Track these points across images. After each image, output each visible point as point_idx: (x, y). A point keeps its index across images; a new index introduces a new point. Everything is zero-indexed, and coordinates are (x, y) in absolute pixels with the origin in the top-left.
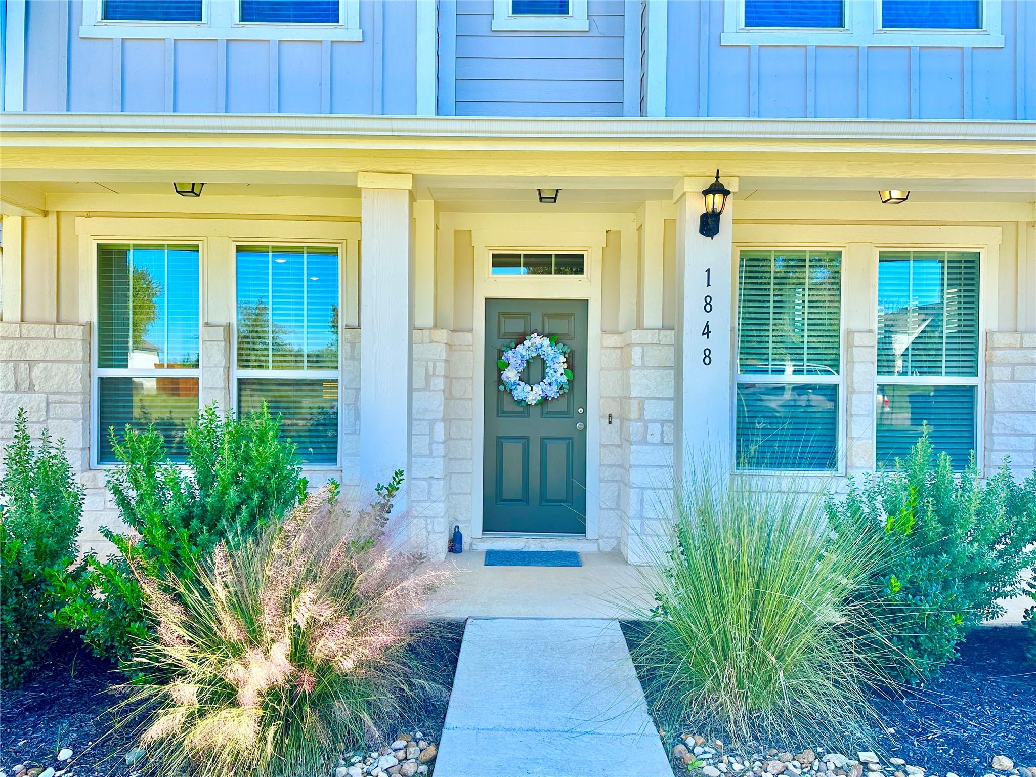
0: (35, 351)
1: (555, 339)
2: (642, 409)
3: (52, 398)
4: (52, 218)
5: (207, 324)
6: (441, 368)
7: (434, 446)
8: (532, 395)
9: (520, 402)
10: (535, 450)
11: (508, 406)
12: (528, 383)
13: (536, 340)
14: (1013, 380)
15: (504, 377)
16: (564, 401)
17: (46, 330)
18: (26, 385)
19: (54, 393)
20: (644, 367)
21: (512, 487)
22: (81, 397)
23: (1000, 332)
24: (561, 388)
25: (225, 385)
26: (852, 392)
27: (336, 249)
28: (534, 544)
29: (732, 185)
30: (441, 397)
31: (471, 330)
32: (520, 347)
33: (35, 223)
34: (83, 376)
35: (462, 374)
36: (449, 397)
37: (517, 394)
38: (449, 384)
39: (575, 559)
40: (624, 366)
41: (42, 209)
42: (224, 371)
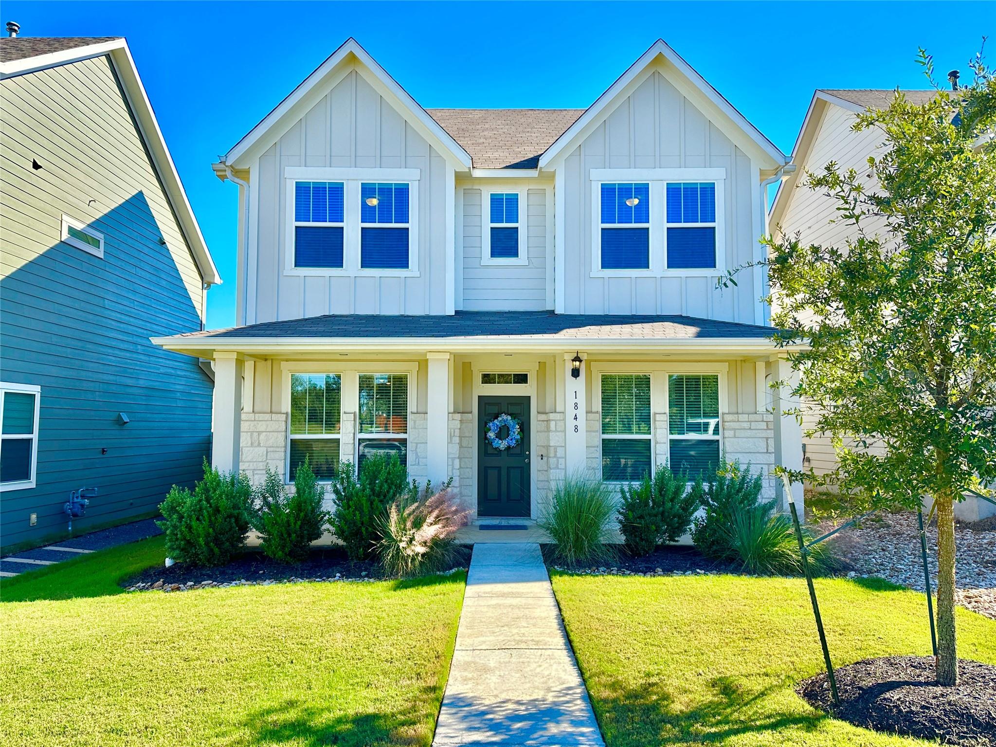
0: (262, 427)
1: (514, 416)
2: (556, 452)
3: (269, 449)
4: (269, 362)
5: (345, 413)
6: (457, 432)
7: (454, 471)
8: (502, 445)
9: (496, 449)
10: (504, 473)
11: (490, 451)
12: (500, 439)
13: (504, 417)
14: (735, 437)
15: (488, 436)
16: (519, 448)
17: (268, 416)
18: (256, 444)
19: (270, 447)
20: (556, 431)
21: (493, 492)
22: (283, 449)
23: (729, 413)
24: (517, 441)
25: (352, 442)
26: (656, 443)
27: (407, 375)
28: (504, 522)
29: (584, 357)
30: (458, 446)
31: (471, 412)
32: (496, 421)
33: (261, 364)
34: (283, 438)
35: (467, 435)
36: (461, 447)
37: (495, 445)
38: (461, 440)
39: (524, 528)
40: (548, 430)
41: (264, 358)
42: (352, 435)
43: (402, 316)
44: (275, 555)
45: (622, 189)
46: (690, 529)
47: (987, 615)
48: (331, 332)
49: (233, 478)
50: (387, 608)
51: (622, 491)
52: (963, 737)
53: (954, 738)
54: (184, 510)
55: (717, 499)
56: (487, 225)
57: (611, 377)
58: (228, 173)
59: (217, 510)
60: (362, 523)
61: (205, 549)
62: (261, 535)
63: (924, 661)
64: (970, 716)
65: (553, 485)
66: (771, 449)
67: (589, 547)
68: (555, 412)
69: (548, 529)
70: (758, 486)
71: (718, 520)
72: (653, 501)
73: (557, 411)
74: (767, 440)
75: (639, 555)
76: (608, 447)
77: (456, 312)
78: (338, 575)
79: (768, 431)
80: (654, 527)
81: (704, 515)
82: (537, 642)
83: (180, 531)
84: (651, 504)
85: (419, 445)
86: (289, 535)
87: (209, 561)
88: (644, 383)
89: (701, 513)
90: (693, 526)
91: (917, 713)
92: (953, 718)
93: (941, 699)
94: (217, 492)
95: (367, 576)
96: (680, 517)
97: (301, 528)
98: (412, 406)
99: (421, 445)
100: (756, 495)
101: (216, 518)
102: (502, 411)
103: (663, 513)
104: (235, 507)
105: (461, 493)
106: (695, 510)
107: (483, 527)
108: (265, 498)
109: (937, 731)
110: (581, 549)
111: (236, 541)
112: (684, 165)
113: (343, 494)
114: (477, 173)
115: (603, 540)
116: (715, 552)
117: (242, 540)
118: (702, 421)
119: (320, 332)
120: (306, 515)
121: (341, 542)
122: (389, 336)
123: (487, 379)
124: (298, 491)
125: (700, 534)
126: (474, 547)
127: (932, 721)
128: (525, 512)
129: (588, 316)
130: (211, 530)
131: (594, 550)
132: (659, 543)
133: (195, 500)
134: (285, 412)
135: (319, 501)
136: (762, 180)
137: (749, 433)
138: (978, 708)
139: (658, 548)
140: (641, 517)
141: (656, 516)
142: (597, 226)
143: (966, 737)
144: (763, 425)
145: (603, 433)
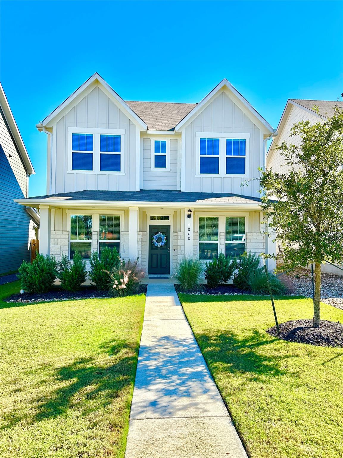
0: (58, 237)
1: (163, 233)
2: (180, 248)
3: (62, 246)
4: (61, 210)
5: (94, 231)
6: (141, 239)
7: (139, 255)
8: (159, 245)
9: (156, 246)
10: (159, 257)
11: (154, 247)
12: (158, 243)
13: (160, 233)
14: (251, 242)
15: (153, 241)
16: (165, 246)
17: (61, 232)
18: (56, 244)
20: (181, 239)
21: (154, 264)
22: (67, 246)
23: (249, 233)
24: (165, 244)
25: (97, 243)
26: (220, 244)
27: (120, 216)
28: (159, 276)
29: (192, 210)
30: (141, 246)
31: (146, 232)
32: (156, 235)
33: (57, 211)
34: (68, 242)
35: (144, 241)
36: (142, 246)
37: (156, 245)
38: (142, 243)
39: (167, 278)
40: (178, 239)
41: (59, 208)
42: (97, 240)
43: (118, 191)
44: (67, 288)
45: (209, 140)
46: (232, 278)
47: (338, 308)
48: (89, 198)
49: (48, 258)
50: (116, 307)
51: (206, 264)
52: (318, 343)
53: (316, 343)
54: (28, 270)
55: (243, 266)
56: (153, 154)
57: (203, 218)
58: (43, 129)
59: (42, 271)
60: (103, 276)
61: (38, 286)
62: (61, 281)
63: (310, 321)
64: (321, 336)
65: (179, 261)
66: (265, 247)
67: (193, 284)
68: (180, 232)
69: (177, 278)
70: (258, 261)
71: (242, 274)
72: (218, 267)
73: (181, 231)
74: (263, 243)
75: (212, 288)
76: (202, 246)
77: (140, 190)
78: (94, 296)
79: (264, 240)
80: (218, 277)
81: (238, 272)
82: (174, 317)
83: (27, 279)
84: (217, 268)
85: (125, 245)
86: (73, 280)
87: (39, 291)
88: (216, 219)
89: (236, 271)
90: (233, 277)
91: (304, 336)
92: (316, 337)
93: (313, 331)
94: (42, 263)
95: (105, 296)
96: (228, 273)
97: (78, 277)
98: (122, 228)
99: (126, 245)
100: (258, 264)
101: (42, 274)
102: (159, 231)
103: (222, 271)
104: (50, 269)
105: (142, 264)
106: (234, 270)
107: (150, 278)
108: (61, 266)
109: (310, 341)
110: (190, 285)
111: (51, 283)
112: (233, 131)
113: (94, 264)
114: (149, 132)
115: (199, 282)
116: (241, 286)
117: (52, 283)
118: (238, 236)
119: (84, 198)
120: (80, 273)
121: (94, 283)
122: (113, 200)
123: (153, 218)
124: (75, 263)
125: (236, 280)
126: (148, 285)
127: (309, 338)
128: (168, 272)
129: (194, 193)
130: (41, 278)
131: (195, 286)
132: (220, 283)
133: (33, 266)
134: (68, 230)
135: (84, 267)
136: (264, 139)
137: (256, 241)
138: (324, 334)
139: (220, 285)
140: (214, 273)
141: (219, 272)
142: (198, 156)
143: (319, 343)
144: (262, 238)
145: (199, 240)
